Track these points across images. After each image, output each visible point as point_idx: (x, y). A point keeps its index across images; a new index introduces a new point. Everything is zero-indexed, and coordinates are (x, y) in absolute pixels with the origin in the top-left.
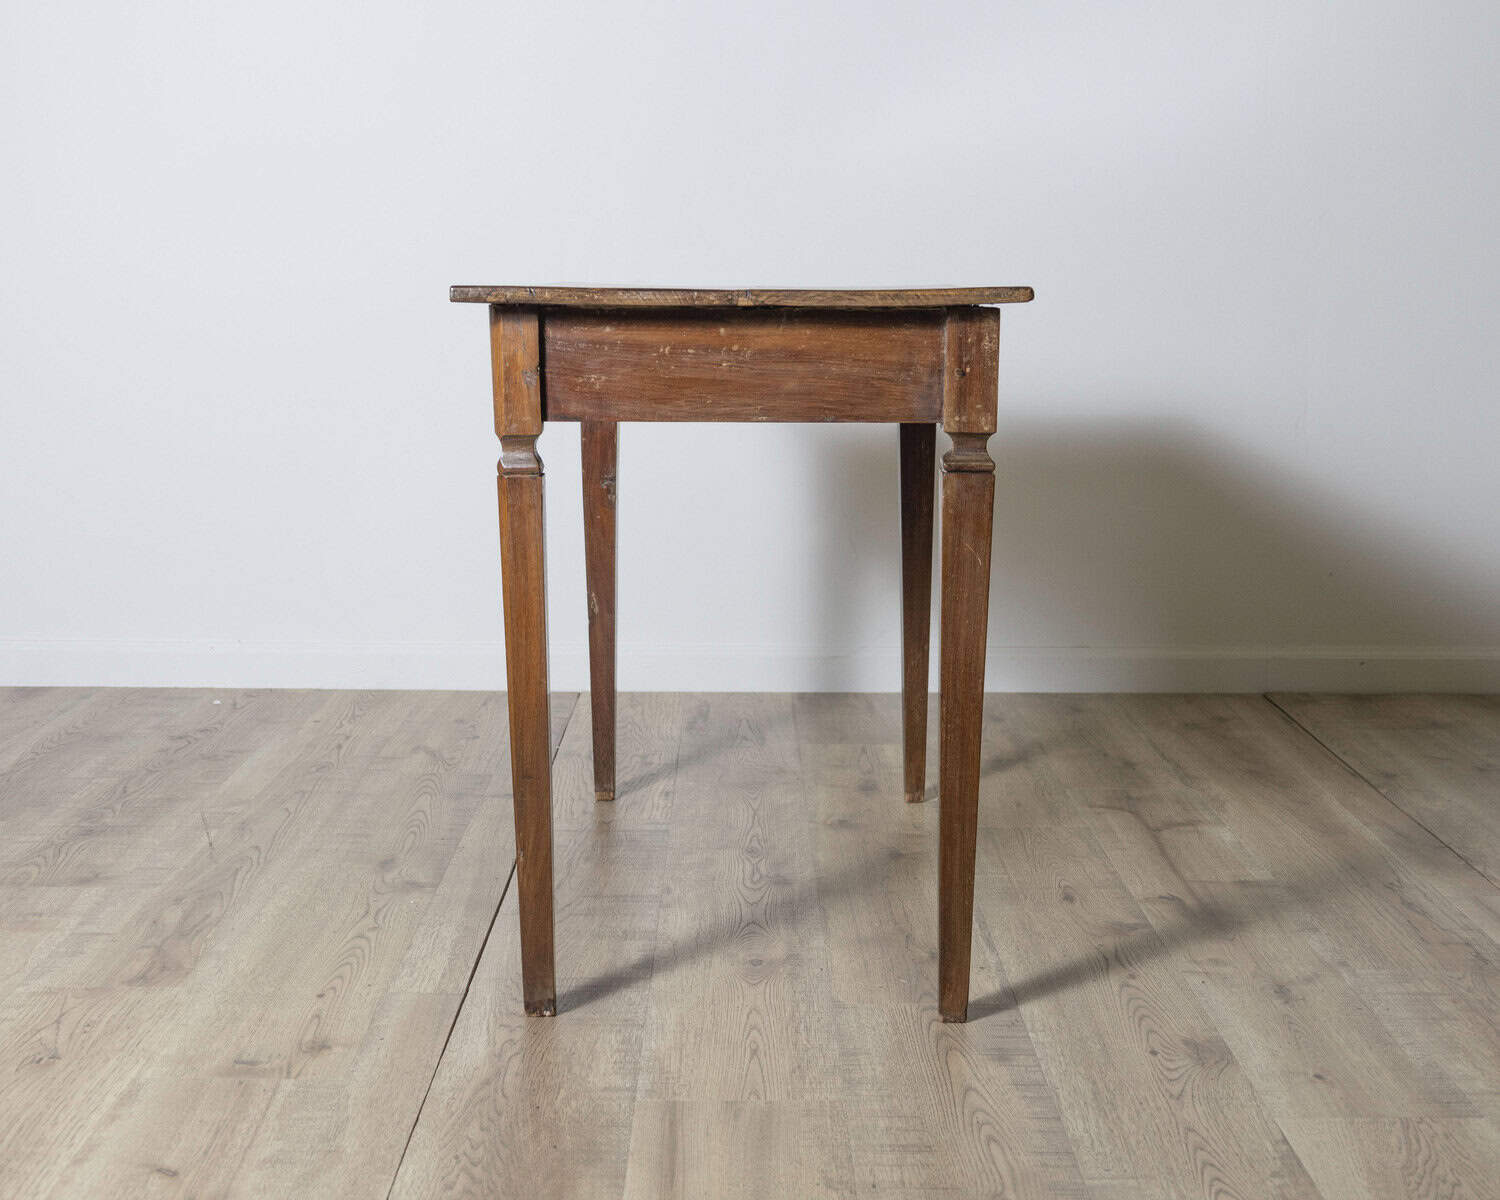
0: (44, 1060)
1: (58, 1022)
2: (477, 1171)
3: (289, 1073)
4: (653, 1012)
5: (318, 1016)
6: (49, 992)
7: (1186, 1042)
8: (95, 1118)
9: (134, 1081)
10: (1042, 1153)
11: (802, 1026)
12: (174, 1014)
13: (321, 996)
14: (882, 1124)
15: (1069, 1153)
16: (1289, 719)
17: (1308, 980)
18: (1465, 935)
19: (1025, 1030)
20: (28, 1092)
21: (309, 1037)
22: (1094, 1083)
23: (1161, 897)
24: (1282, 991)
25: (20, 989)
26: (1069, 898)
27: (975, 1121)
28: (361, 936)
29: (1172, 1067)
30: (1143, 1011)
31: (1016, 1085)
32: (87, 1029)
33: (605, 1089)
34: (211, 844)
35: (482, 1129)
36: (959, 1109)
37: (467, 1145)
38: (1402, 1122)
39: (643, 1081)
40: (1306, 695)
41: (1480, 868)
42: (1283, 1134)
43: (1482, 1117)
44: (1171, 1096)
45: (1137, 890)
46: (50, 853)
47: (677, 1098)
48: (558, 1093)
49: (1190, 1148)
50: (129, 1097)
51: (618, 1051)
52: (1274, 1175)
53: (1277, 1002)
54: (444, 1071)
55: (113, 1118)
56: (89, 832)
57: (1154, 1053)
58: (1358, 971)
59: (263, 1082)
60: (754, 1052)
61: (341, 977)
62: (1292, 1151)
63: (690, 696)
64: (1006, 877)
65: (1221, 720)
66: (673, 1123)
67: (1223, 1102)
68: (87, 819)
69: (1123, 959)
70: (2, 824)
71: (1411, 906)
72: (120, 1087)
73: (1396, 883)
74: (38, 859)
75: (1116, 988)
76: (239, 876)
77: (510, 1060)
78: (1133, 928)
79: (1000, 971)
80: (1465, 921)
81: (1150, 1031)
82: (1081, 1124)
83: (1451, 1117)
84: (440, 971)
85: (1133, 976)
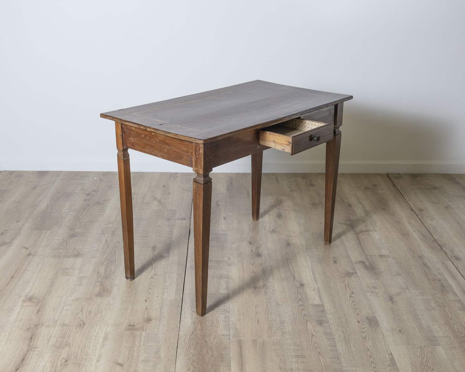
0: (82, 325)
1: (82, 311)
2: (195, 364)
3: (143, 329)
4: (231, 306)
5: (146, 308)
6: (77, 299)
7: (367, 318)
8: (99, 345)
9: (106, 332)
10: (332, 358)
11: (269, 312)
12: (110, 308)
13: (146, 301)
14: (292, 347)
15: (338, 358)
16: (394, 185)
17: (398, 294)
18: (439, 276)
19: (326, 313)
20: (80, 336)
21: (146, 317)
22: (344, 333)
23: (360, 262)
24: (391, 299)
25: (69, 298)
26: (335, 262)
27: (315, 347)
28: (152, 278)
29: (364, 327)
30: (356, 306)
31: (325, 334)
32: (90, 313)
33: (222, 335)
34: (106, 240)
35: (194, 349)
36: (311, 343)
37: (191, 355)
38: (420, 347)
39: (232, 332)
40: (399, 174)
41: (444, 249)
42: (391, 352)
43: (440, 345)
44: (363, 338)
45: (353, 259)
46: (64, 244)
47: (240, 339)
48: (211, 336)
49: (368, 357)
50: (105, 338)
51: (224, 321)
52: (389, 366)
53: (390, 303)
54: (182, 329)
55: (103, 346)
56: (73, 236)
57: (359, 322)
58: (411, 291)
59: (137, 332)
60: (258, 321)
61: (149, 293)
62: (393, 357)
64: (318, 253)
65: (376, 185)
66: (240, 347)
67: (376, 340)
68: (71, 230)
69: (350, 286)
70: (49, 232)
71: (425, 265)
72: (102, 335)
73: (422, 256)
74: (62, 247)
75: (349, 297)
76: (116, 253)
77: (197, 324)
78: (353, 274)
79: (319, 290)
80: (439, 271)
81: (358, 314)
82: (341, 348)
83: (432, 345)
84: (175, 291)
85: (353, 293)
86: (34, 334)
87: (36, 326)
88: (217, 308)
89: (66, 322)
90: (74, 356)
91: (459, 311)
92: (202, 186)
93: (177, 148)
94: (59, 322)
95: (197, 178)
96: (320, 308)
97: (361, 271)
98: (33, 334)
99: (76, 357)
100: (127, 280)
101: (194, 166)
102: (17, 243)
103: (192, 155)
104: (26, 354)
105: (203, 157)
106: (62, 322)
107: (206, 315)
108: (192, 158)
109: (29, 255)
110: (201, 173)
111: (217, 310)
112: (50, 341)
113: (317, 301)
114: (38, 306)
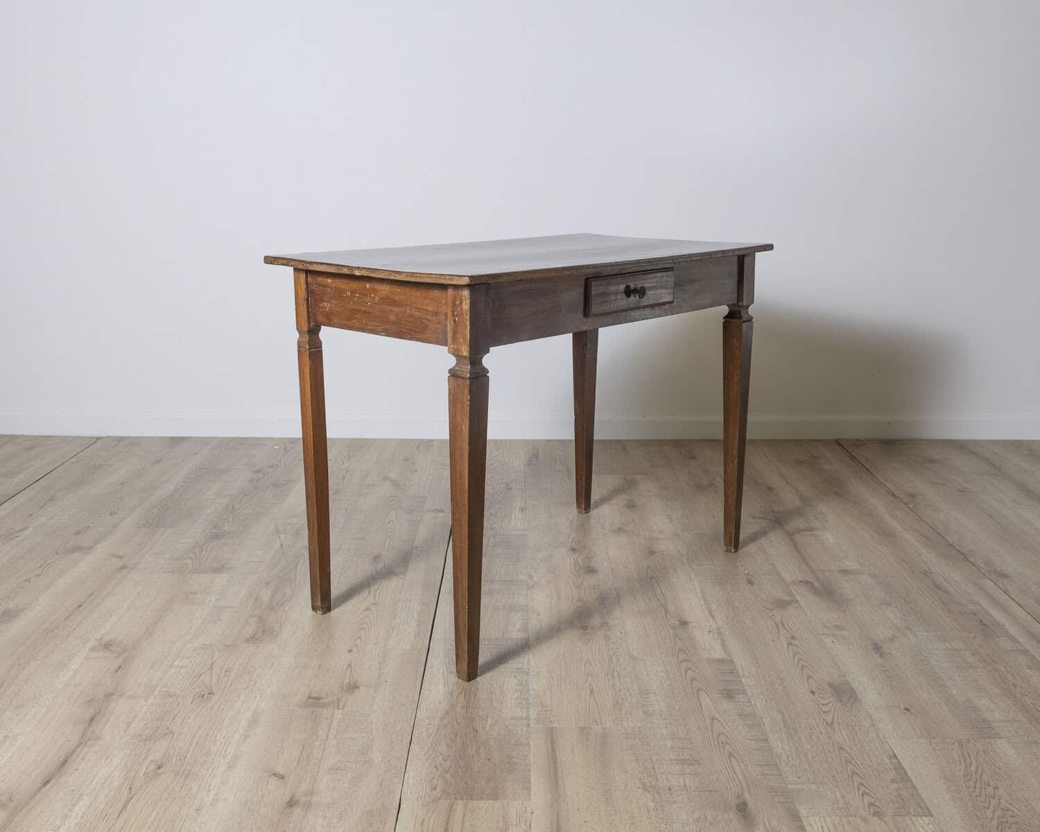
0: (206, 695)
1: (211, 668)
2: (448, 776)
3: (338, 706)
4: (533, 663)
5: (350, 665)
6: (205, 647)
7: (830, 685)
8: (237, 736)
9: (256, 709)
10: (760, 765)
11: (616, 673)
12: (273, 664)
13: (350, 651)
14: (669, 743)
15: (776, 765)
16: (853, 458)
17: (891, 640)
18: (971, 606)
19: (739, 676)
20: (199, 717)
21: (347, 680)
22: (783, 715)
23: (801, 582)
24: (877, 648)
25: (189, 646)
26: (750, 582)
27: (720, 742)
28: (367, 609)
29: (825, 703)
30: (803, 663)
31: (740, 716)
32: (227, 674)
33: (512, 718)
34: (281, 545)
35: (448, 746)
36: (710, 734)
37: (441, 758)
38: (958, 742)
39: (533, 713)
40: (859, 440)
41: (972, 560)
42: (894, 753)
43: (1001, 738)
44: (827, 723)
45: (787, 577)
46: (197, 551)
47: (552, 725)
48: (487, 721)
49: (843, 762)
50: (253, 722)
51: (517, 691)
52: (893, 781)
53: (876, 656)
54: (423, 705)
55: (246, 737)
56: (217, 537)
57: (813, 693)
58: (916, 633)
59: (325, 711)
60: (592, 692)
61: (360, 638)
62: (901, 764)
63: (527, 441)
64: (714, 567)
65: (816, 458)
66: (553, 743)
67: (857, 728)
68: (215, 527)
69: (786, 625)
70: (170, 530)
71: (938, 587)
72: (249, 714)
73: (928, 571)
74: (191, 555)
75: (785, 646)
76: (299, 567)
77: (458, 696)
78: (790, 603)
79: (720, 633)
80: (969, 597)
81: (809, 677)
82: (780, 744)
83: (985, 738)
84: (413, 634)
85: (793, 638)
86: (99, 713)
87: (108, 696)
88: (502, 666)
89: (172, 690)
90: (178, 758)
91: (1028, 671)
92: (468, 382)
93: (417, 308)
94: (158, 689)
95: (456, 368)
96: (727, 664)
97: (806, 600)
98: (97, 711)
99: (182, 758)
100: (314, 613)
101: (450, 340)
102: (103, 549)
103: (446, 320)
104: (74, 751)
105: (468, 317)
106: (164, 689)
107: (478, 679)
108: (446, 326)
109: (123, 567)
110: (464, 354)
111: (503, 670)
112: (133, 725)
113: (718, 653)
114: (120, 659)
